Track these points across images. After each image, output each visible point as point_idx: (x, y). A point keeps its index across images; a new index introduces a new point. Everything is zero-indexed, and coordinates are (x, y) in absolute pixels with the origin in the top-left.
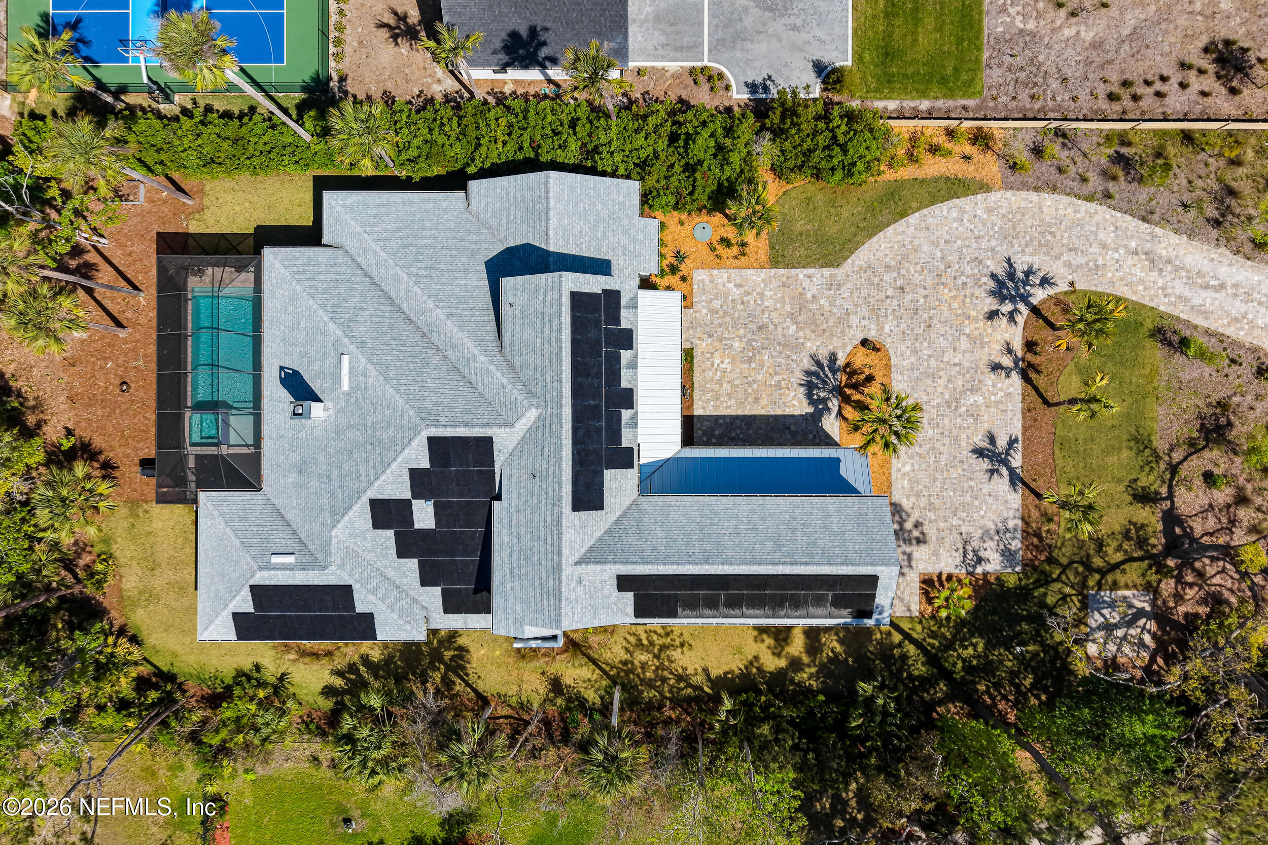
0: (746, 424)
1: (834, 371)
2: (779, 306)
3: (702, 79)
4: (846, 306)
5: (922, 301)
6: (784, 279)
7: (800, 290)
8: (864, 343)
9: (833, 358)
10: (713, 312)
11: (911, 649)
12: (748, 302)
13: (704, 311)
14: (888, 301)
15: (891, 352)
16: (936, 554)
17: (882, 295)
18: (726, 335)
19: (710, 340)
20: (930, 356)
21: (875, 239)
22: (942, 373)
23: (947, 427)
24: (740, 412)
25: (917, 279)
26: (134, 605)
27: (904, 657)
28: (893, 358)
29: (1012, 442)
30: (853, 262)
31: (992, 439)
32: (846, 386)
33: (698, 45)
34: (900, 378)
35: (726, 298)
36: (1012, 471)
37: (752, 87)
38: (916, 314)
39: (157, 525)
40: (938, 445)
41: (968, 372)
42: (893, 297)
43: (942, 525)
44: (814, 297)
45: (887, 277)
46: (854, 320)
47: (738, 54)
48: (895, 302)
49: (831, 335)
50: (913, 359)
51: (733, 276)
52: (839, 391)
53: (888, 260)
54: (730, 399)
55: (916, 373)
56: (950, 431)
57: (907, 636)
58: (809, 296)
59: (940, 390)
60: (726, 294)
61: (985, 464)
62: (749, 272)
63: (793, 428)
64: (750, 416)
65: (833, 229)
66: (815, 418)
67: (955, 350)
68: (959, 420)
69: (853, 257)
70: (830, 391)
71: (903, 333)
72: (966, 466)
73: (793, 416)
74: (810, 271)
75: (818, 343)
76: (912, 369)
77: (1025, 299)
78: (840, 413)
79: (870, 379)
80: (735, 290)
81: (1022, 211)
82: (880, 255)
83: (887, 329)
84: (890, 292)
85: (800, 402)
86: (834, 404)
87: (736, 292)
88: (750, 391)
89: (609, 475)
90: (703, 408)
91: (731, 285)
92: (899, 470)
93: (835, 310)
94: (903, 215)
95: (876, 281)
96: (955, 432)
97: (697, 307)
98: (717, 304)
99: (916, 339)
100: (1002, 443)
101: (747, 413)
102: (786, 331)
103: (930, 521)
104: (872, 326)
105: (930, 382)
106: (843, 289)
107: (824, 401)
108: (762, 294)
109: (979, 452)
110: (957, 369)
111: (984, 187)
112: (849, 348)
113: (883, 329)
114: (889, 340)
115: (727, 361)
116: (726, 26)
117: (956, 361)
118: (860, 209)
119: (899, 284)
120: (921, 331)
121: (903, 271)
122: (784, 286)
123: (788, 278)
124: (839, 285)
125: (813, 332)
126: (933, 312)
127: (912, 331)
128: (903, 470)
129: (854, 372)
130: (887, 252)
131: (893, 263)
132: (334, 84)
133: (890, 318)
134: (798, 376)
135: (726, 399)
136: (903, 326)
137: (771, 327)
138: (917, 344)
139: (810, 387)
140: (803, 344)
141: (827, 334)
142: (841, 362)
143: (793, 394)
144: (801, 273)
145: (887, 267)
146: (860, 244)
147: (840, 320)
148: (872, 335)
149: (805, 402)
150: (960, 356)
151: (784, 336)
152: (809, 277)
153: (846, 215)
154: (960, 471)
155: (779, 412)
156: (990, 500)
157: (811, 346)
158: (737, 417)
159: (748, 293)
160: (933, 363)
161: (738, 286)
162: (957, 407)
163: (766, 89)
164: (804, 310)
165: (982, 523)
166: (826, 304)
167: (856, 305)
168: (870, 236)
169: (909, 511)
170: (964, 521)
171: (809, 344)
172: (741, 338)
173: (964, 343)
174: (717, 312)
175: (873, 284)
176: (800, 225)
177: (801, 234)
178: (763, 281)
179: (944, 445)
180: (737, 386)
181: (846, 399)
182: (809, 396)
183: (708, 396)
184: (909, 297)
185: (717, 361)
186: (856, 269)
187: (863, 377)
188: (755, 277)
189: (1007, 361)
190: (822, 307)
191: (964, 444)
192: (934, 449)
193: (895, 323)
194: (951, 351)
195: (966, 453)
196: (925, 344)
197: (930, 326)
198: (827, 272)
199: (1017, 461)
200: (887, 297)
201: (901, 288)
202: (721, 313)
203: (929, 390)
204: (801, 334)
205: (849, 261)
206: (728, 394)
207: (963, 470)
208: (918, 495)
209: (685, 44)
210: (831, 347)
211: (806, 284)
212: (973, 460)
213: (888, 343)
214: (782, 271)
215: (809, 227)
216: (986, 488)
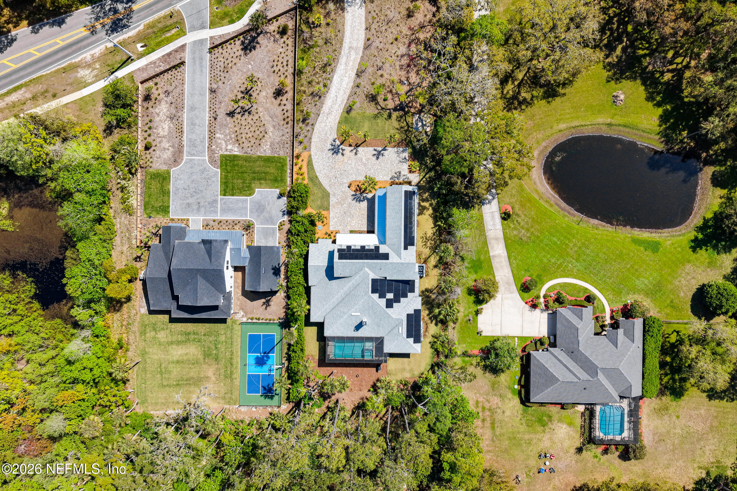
0: (369, 217)
1: (356, 195)
2: (339, 209)
3: (281, 227)
4: (340, 192)
5: (339, 172)
7: (335, 203)
8: (349, 187)
9: (353, 195)
10: (340, 225)
11: (427, 176)
12: (338, 216)
15: (351, 180)
16: (403, 170)
17: (337, 182)
18: (346, 222)
19: (348, 226)
20: (353, 171)
21: (323, 184)
22: (357, 168)
25: (333, 174)
26: (414, 374)
27: (429, 177)
28: (353, 180)
29: (375, 150)
30: (328, 189)
31: (374, 155)
33: (273, 229)
34: (358, 178)
36: (383, 150)
37: (284, 215)
38: (342, 174)
39: (393, 368)
41: (357, 161)
42: (338, 180)
43: (396, 168)
45: (332, 181)
46: (343, 190)
47: (275, 218)
49: (347, 195)
50: (353, 175)
51: (331, 220)
52: (361, 193)
53: (328, 181)
55: (357, 174)
56: (372, 166)
57: (424, 177)
58: (337, 201)
59: (361, 168)
60: (336, 222)
61: (381, 157)
62: (330, 216)
63: (370, 205)
65: (320, 195)
66: (368, 200)
67: (351, 164)
68: (369, 163)
70: (361, 196)
71: (347, 177)
72: (381, 162)
73: (367, 205)
74: (331, 201)
75: (349, 199)
77: (339, 146)
78: (367, 194)
79: (358, 186)
81: (316, 147)
82: (327, 183)
83: (346, 181)
84: (336, 180)
85: (364, 203)
86: (365, 195)
87: (336, 219)
88: (361, 216)
89: (381, 252)
90: (365, 228)
91: (334, 221)
92: (383, 178)
93: (341, 194)
94: (317, 177)
96: (372, 164)
97: (339, 229)
98: (338, 224)
99: (348, 174)
100: (375, 153)
101: (366, 217)
102: (346, 207)
103: (395, 170)
104: (345, 185)
105: (359, 170)
107: (364, 197)
108: (336, 213)
109: (378, 158)
110: (356, 164)
111: (310, 156)
112: (350, 191)
115: (353, 222)
116: (268, 221)
117: (354, 164)
118: (315, 188)
119: (334, 178)
120: (346, 173)
121: (331, 177)
122: (334, 207)
123: (332, 206)
124: (334, 193)
125: (346, 200)
126: (341, 170)
127: (346, 175)
129: (357, 190)
130: (326, 181)
132: (281, 321)
133: (343, 180)
134: (357, 204)
136: (345, 177)
137: (345, 211)
138: (350, 174)
139: (360, 201)
140: (349, 203)
141: (347, 197)
142: (354, 193)
143: (362, 205)
144: (331, 203)
145: (330, 181)
146: (324, 188)
147: (343, 193)
148: (347, 185)
153: (317, 191)
155: (366, 209)
156: (390, 156)
158: (367, 220)
159: (336, 216)
161: (334, 219)
162: (366, 164)
163: (284, 211)
164: (340, 202)
165: (395, 158)
167: (339, 189)
169: (392, 176)
170: (395, 162)
171: (349, 201)
172: (347, 218)
173: (350, 162)
175: (334, 185)
176: (319, 203)
177: (321, 203)
178: (333, 213)
179: (376, 167)
180: (360, 219)
181: (363, 192)
182: (362, 201)
183: (362, 227)
184: (338, 176)
185: (353, 224)
186: (330, 189)
187: (358, 188)
188: (332, 215)
189: (355, 151)
190: (340, 198)
191: (375, 162)
192: (376, 170)
195: (378, 162)
196: (350, 172)
197: (345, 170)
198: (331, 196)
199: (380, 149)
202: (341, 223)
203: (361, 172)
204: (347, 203)
205: (328, 191)
206: (362, 222)
208: (389, 173)
209: (272, 232)
210: (350, 196)
212: (379, 160)
213: (349, 181)
214: (330, 208)
215: (319, 201)
216: (387, 157)
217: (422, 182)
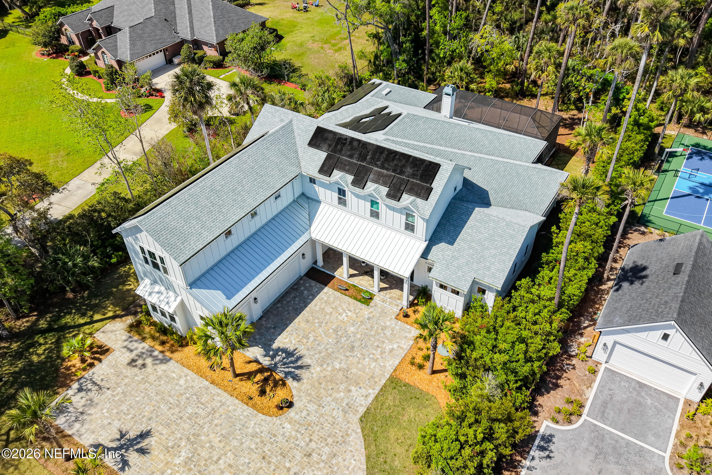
0: (297, 308)
1: (287, 374)
2: (360, 366)
3: (570, 408)
4: (326, 408)
5: (288, 465)
6: (377, 379)
7: (361, 385)
8: (290, 405)
9: (296, 378)
10: (384, 328)
11: (82, 321)
12: (376, 350)
13: (388, 323)
14: (307, 439)
15: (268, 418)
16: (115, 366)
17: (315, 438)
18: (363, 327)
19: (366, 317)
20: (242, 444)
21: (363, 459)
22: (222, 445)
23: (183, 425)
24: (307, 309)
27: (84, 315)
28: (264, 417)
29: (125, 465)
30: (357, 433)
31: (142, 451)
32: (271, 375)
33: (603, 417)
34: (245, 414)
35: (388, 339)
37: (548, 439)
38: (281, 454)
40: (177, 410)
41: (205, 465)
42: (307, 445)
43: (126, 380)
44: (350, 391)
45: (327, 450)
46: (312, 407)
47: (584, 444)
48: (303, 444)
49: (313, 386)
50: (250, 430)
51: (401, 351)
52: (271, 369)
53: (340, 459)
54: (320, 308)
55: (238, 426)
56: (178, 425)
57: (92, 322)
58: (353, 388)
59: (212, 436)
60: (390, 341)
61: (132, 434)
62: (397, 362)
63: (272, 330)
64: (300, 313)
65: (393, 433)
66: (267, 346)
67: (230, 466)
68: (179, 436)
69: (361, 434)
70: (276, 364)
71: (275, 436)
72: (144, 420)
73: (279, 335)
74: (370, 399)
75: (314, 375)
76: (243, 426)
78: (257, 361)
79: (263, 393)
80: (391, 347)
82: (348, 456)
83: (287, 425)
84: (313, 445)
85: (284, 343)
86: (266, 362)
87: (388, 347)
88: (316, 321)
90: (326, 293)
91: (395, 346)
92: (186, 376)
93: (329, 399)
95: (330, 441)
96: (174, 427)
97: (394, 321)
98: (388, 333)
99: (262, 442)
100: (133, 457)
101: (304, 312)
102: (339, 360)
103: (136, 375)
104: (297, 417)
105: (223, 432)
106: (341, 414)
107: (273, 357)
108: (376, 360)
109: (144, 435)
110: (215, 459)
112: (294, 392)
113: (290, 423)
114: (278, 422)
115: (346, 319)
116: (614, 448)
117: (221, 462)
118: (396, 463)
119: (314, 455)
120: (265, 449)
121: (322, 465)
122: (372, 377)
123: (376, 382)
124: (346, 412)
125: (325, 377)
126: (273, 467)
127: (272, 443)
128: (184, 378)
129: (276, 384)
130: (346, 463)
131: (334, 461)
132: (643, 229)
133: (294, 433)
134: (302, 350)
135: (322, 306)
136: (280, 438)
137: (348, 354)
138: (258, 440)
139: (289, 354)
140: (322, 366)
141: (316, 384)
142: (290, 382)
143: (293, 342)
144: (373, 393)
145: (335, 455)
146: (367, 447)
147: (319, 397)
148: (291, 413)
149: (282, 346)
150: (222, 467)
151: (337, 358)
152: (366, 396)
153: (399, 450)
154: (146, 414)
155: (289, 328)
156: (106, 422)
157: (316, 370)
158: (306, 306)
159: (382, 353)
160: (235, 443)
161: (392, 350)
162: (188, 439)
163: (542, 448)
164: (345, 379)
165: (99, 407)
166: (338, 396)
167: (322, 415)
168: (368, 458)
169: (156, 367)
170: (113, 396)
171: (318, 369)
172: (355, 334)
174: (382, 330)
175: (329, 436)
176: (411, 412)
177: (403, 409)
178: (385, 366)
179: (173, 415)
180: (325, 316)
181: (261, 370)
182: (284, 351)
183: (332, 299)
184: (299, 456)
185: (349, 314)
186: (350, 432)
187: (268, 389)
188: (391, 363)
190: (338, 391)
191: (160, 428)
192: (177, 406)
193: (287, 434)
194: (231, 462)
195: (153, 425)
196: (253, 446)
197: (264, 458)
198: (362, 410)
200: (311, 440)
201: (310, 455)
202: (380, 331)
203: (219, 428)
204: (329, 369)
205: (359, 430)
206: (324, 309)
207: (144, 416)
208: (159, 378)
209: (607, 411)
210: (305, 381)
211: (363, 391)
212: (143, 428)
213: (276, 421)
214: (383, 381)
215: (405, 418)
216: (117, 424)
217: (110, 314)
